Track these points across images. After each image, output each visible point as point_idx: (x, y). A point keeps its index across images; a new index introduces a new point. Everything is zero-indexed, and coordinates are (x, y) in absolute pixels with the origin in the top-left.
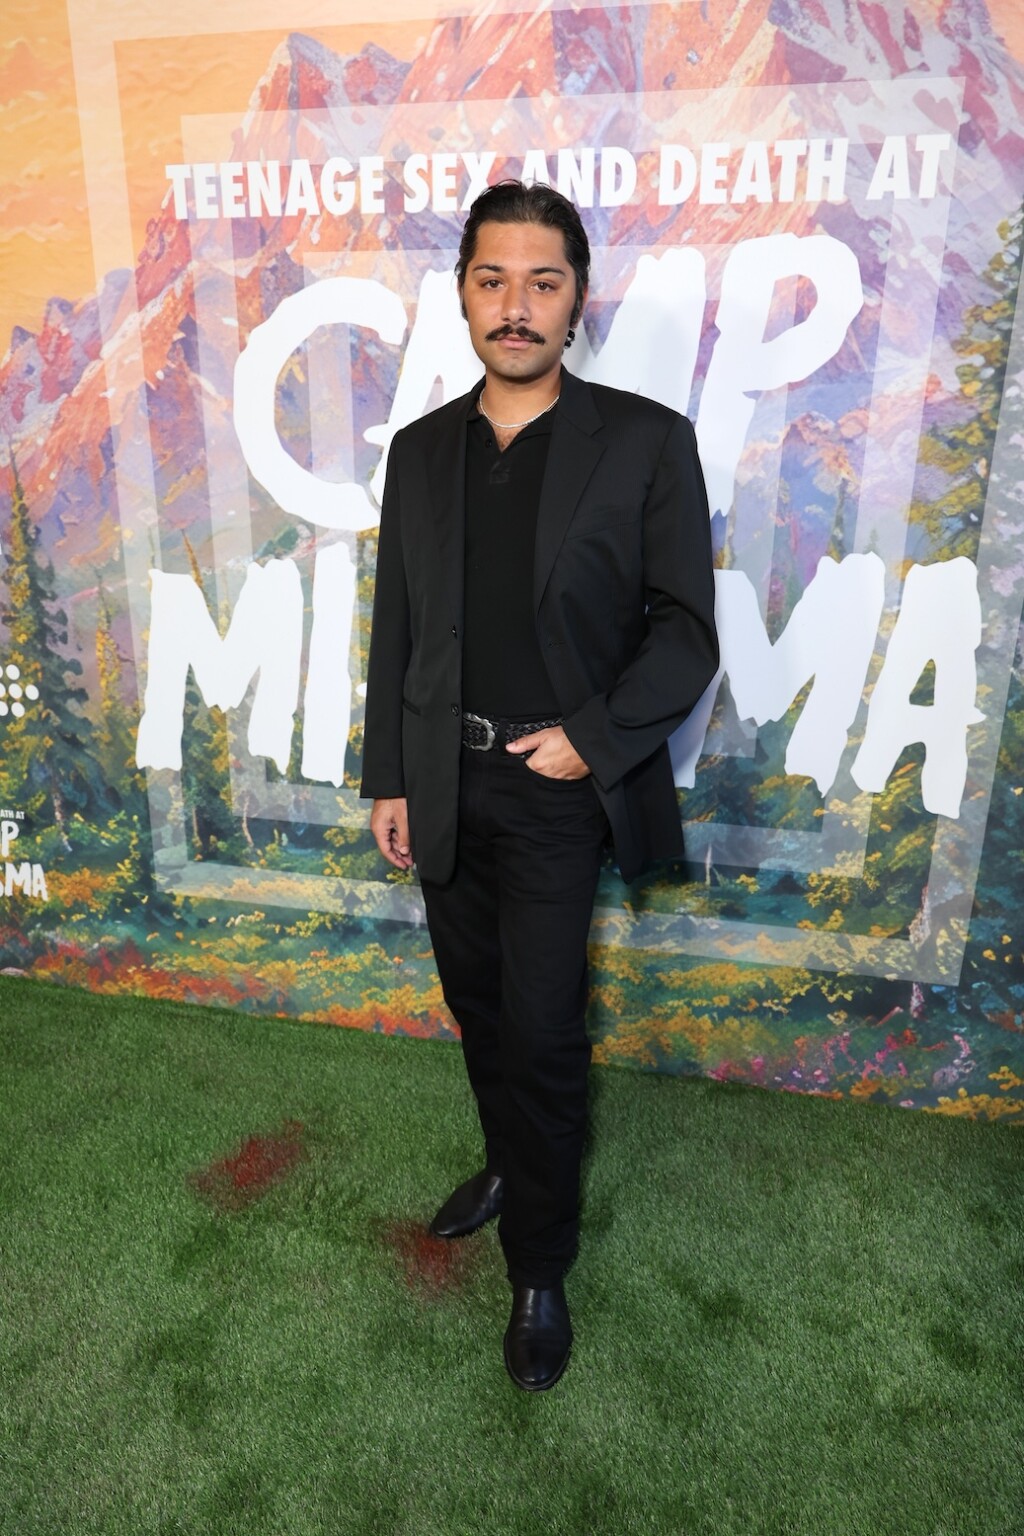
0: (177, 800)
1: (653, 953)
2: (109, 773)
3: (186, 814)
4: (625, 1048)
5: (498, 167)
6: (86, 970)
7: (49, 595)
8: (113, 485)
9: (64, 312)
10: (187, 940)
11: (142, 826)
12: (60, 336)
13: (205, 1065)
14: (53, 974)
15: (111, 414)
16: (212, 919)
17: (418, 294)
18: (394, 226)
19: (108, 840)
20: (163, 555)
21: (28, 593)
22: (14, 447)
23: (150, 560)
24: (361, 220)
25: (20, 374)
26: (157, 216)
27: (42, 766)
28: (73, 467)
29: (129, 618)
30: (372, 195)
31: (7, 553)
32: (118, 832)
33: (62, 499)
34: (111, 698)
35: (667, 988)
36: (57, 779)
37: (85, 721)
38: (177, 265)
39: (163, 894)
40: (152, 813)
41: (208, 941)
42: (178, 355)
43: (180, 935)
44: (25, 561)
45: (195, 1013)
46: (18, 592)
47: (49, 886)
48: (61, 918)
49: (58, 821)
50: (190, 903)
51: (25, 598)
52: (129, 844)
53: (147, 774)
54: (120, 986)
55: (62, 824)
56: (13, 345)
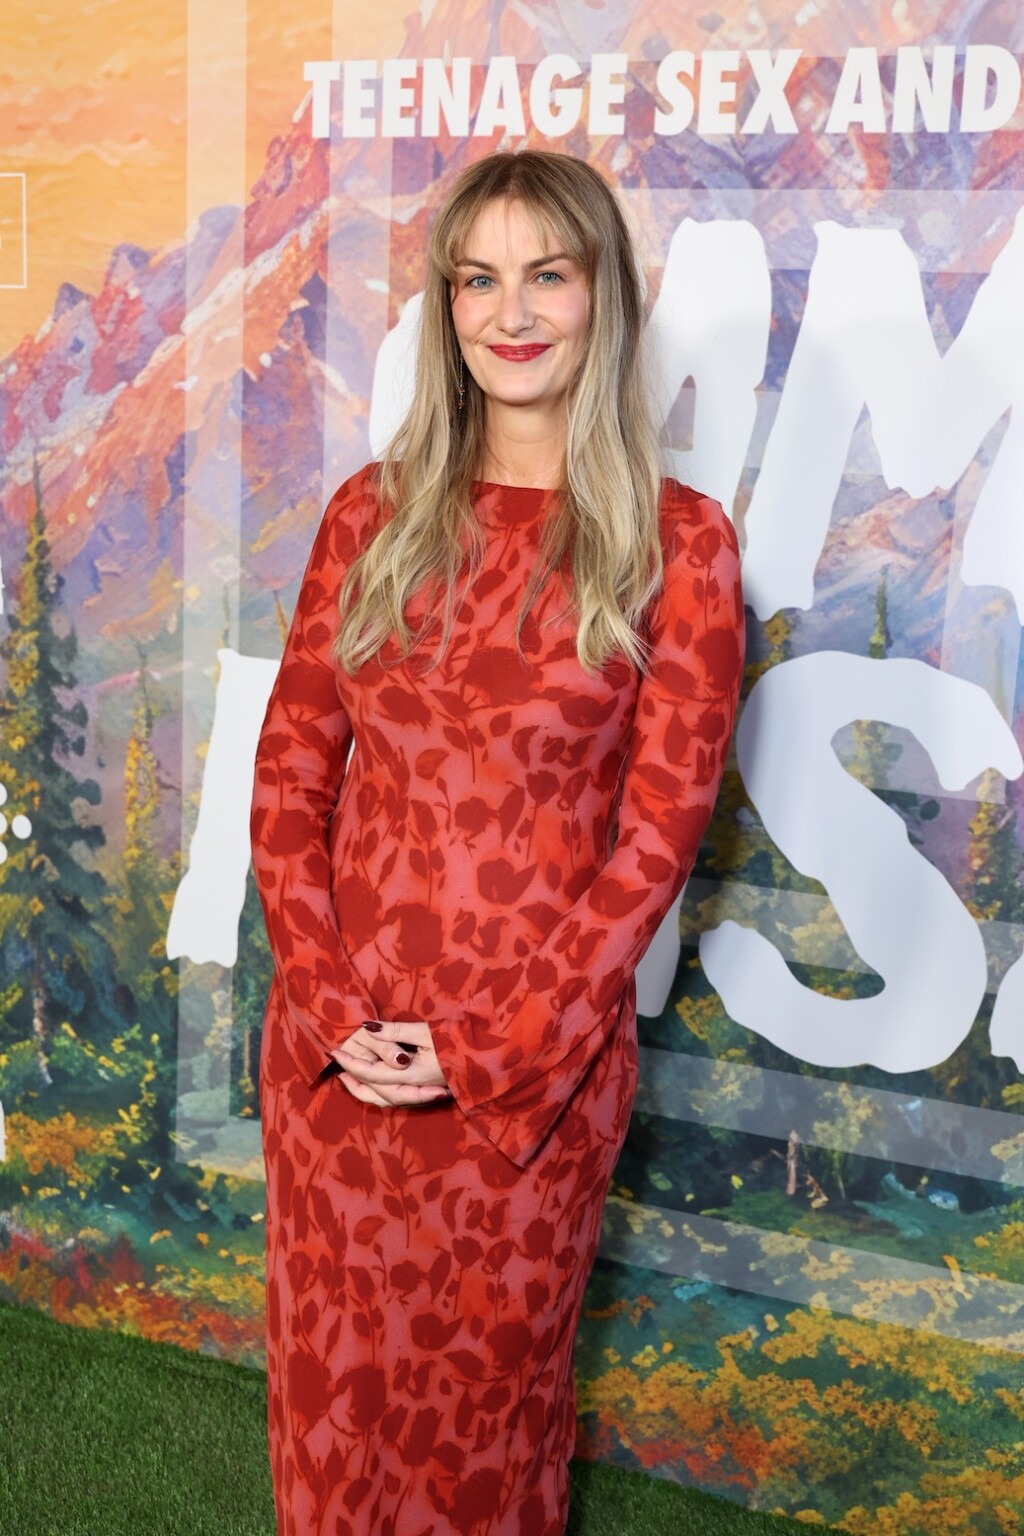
0: (223, 1015)
1: (992, 1351)
2: (123, 962)
3: (234, 1039)
4: (934, 1519)
5: (803, 71)
6: (49, 1282)
7: (65, 679)
8: (179, 519)
9: (136, 264)
10: (213, 1248)
11: (164, 1052)
12: (126, 300)
13: (222, 1460)
15: (187, 414)
16: (258, 1217)
17: (666, 254)
18: (637, 154)
19: (109, 1071)
20: (241, 630)
21: (35, 675)
22: (40, 457)
23: (222, 634)
24: (587, 144)
25: (62, 352)
26: (284, 133)
27: (22, 943)
28: (122, 490)
29: (181, 720)
30: (606, 109)
31: (12, 612)
32: (127, 1060)
33: (100, 536)
34: (139, 843)
35: (1015, 1418)
36: (43, 966)
37: (96, 877)
38: (308, 201)
39: (185, 1166)
40: (180, 1026)
41: (248, 1252)
42: (296, 331)
43: (203, 1238)
44: (36, 626)
45: (212, 1373)
46: (20, 672)
47: (10, 1137)
48: (22, 1192)
49: (36, 1033)
50: (225, 1187)
51: (29, 682)
52: (140, 1079)
53: (181, 969)
54: (100, 1314)
55: (42, 1038)
56: (57, 310)
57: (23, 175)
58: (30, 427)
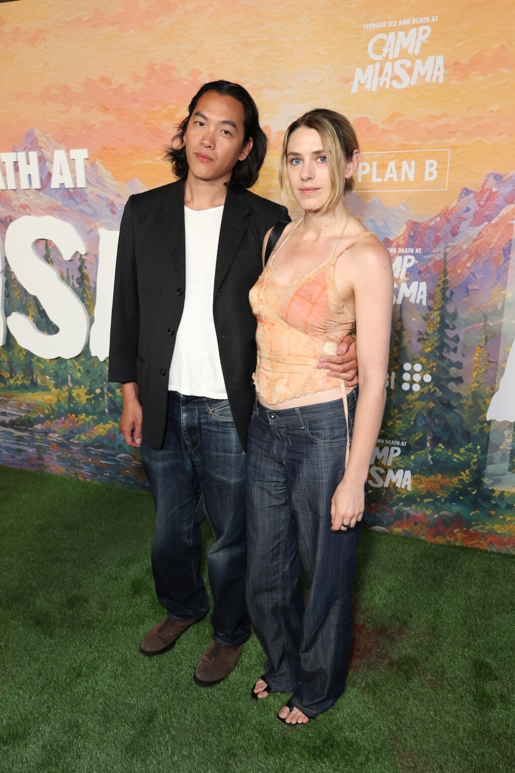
0: (508, 438)
2: (467, 422)
3: (512, 446)
6: (425, 530)
7: (451, 327)
8: (506, 269)
9: (497, 180)
10: (497, 516)
11: (482, 452)
12: (491, 193)
14: (404, 531)
19: (458, 459)
21: (438, 326)
22: (447, 250)
25: (461, 212)
27: (424, 418)
28: (482, 260)
29: (500, 339)
31: (430, 304)
32: (466, 455)
33: (471, 276)
34: (478, 382)
36: (432, 425)
37: (459, 395)
39: (488, 489)
40: (489, 443)
41: (511, 516)
43: (493, 513)
44: (440, 309)
45: (493, 556)
46: (432, 325)
47: (413, 483)
48: (417, 500)
49: (428, 448)
50: (504, 495)
51: (435, 329)
52: (471, 461)
53: (492, 424)
54: (447, 539)
55: (430, 449)
56: (460, 197)
57: (449, 150)
58: (444, 239)
